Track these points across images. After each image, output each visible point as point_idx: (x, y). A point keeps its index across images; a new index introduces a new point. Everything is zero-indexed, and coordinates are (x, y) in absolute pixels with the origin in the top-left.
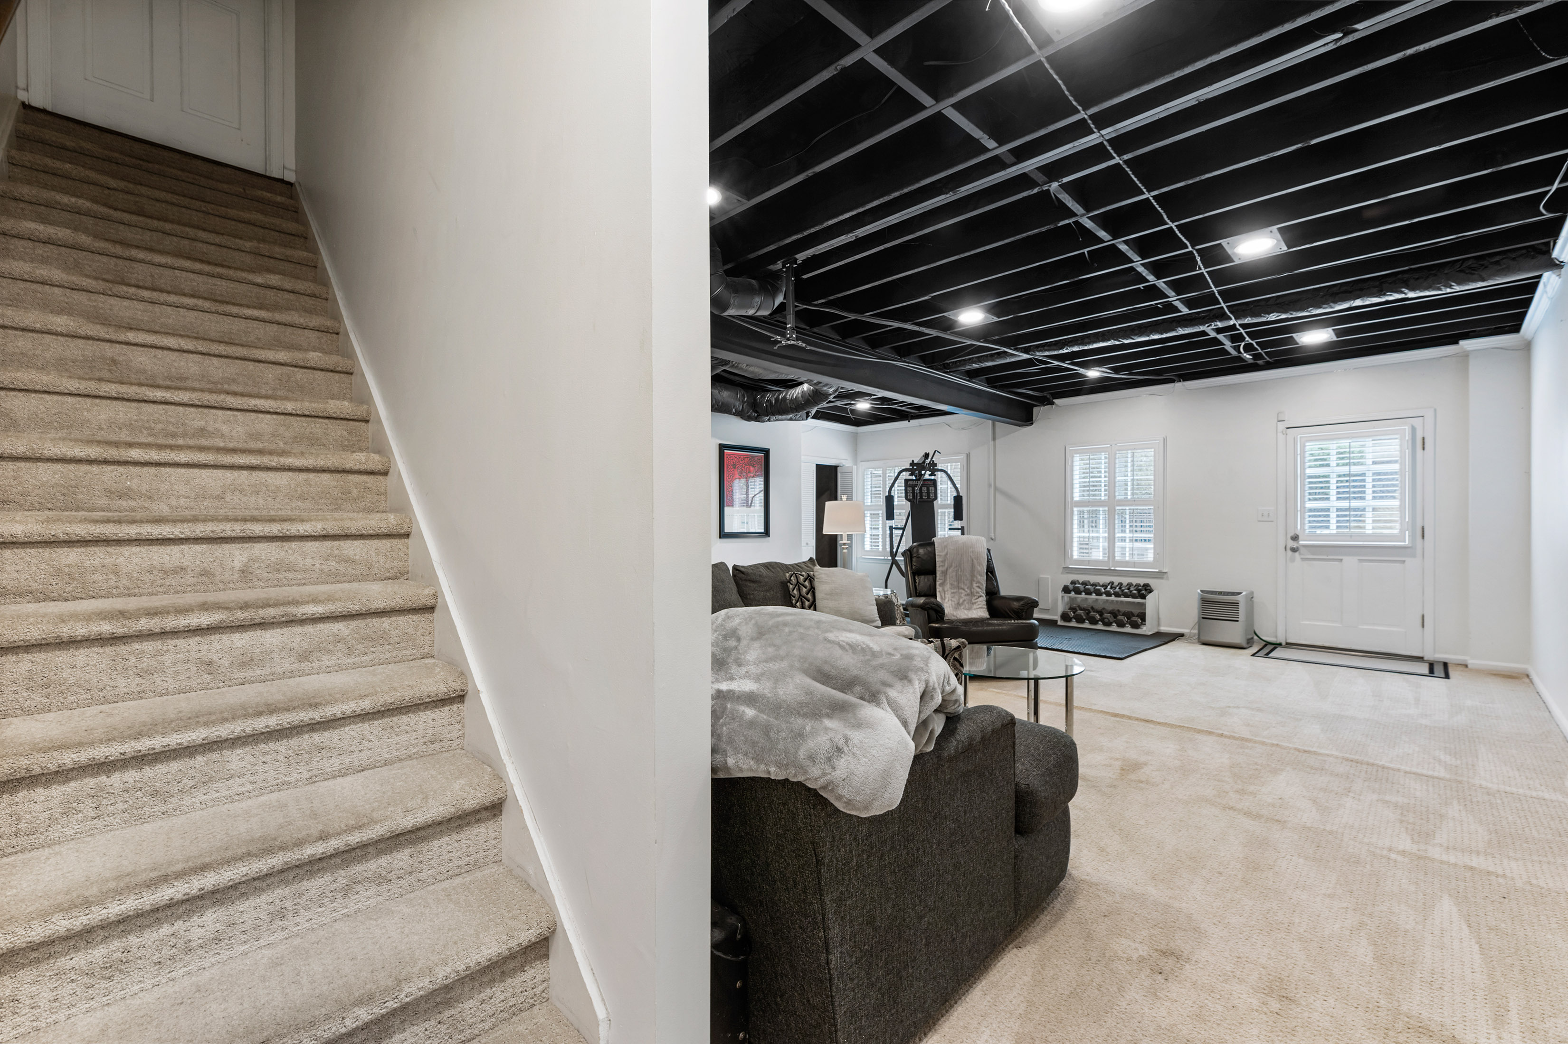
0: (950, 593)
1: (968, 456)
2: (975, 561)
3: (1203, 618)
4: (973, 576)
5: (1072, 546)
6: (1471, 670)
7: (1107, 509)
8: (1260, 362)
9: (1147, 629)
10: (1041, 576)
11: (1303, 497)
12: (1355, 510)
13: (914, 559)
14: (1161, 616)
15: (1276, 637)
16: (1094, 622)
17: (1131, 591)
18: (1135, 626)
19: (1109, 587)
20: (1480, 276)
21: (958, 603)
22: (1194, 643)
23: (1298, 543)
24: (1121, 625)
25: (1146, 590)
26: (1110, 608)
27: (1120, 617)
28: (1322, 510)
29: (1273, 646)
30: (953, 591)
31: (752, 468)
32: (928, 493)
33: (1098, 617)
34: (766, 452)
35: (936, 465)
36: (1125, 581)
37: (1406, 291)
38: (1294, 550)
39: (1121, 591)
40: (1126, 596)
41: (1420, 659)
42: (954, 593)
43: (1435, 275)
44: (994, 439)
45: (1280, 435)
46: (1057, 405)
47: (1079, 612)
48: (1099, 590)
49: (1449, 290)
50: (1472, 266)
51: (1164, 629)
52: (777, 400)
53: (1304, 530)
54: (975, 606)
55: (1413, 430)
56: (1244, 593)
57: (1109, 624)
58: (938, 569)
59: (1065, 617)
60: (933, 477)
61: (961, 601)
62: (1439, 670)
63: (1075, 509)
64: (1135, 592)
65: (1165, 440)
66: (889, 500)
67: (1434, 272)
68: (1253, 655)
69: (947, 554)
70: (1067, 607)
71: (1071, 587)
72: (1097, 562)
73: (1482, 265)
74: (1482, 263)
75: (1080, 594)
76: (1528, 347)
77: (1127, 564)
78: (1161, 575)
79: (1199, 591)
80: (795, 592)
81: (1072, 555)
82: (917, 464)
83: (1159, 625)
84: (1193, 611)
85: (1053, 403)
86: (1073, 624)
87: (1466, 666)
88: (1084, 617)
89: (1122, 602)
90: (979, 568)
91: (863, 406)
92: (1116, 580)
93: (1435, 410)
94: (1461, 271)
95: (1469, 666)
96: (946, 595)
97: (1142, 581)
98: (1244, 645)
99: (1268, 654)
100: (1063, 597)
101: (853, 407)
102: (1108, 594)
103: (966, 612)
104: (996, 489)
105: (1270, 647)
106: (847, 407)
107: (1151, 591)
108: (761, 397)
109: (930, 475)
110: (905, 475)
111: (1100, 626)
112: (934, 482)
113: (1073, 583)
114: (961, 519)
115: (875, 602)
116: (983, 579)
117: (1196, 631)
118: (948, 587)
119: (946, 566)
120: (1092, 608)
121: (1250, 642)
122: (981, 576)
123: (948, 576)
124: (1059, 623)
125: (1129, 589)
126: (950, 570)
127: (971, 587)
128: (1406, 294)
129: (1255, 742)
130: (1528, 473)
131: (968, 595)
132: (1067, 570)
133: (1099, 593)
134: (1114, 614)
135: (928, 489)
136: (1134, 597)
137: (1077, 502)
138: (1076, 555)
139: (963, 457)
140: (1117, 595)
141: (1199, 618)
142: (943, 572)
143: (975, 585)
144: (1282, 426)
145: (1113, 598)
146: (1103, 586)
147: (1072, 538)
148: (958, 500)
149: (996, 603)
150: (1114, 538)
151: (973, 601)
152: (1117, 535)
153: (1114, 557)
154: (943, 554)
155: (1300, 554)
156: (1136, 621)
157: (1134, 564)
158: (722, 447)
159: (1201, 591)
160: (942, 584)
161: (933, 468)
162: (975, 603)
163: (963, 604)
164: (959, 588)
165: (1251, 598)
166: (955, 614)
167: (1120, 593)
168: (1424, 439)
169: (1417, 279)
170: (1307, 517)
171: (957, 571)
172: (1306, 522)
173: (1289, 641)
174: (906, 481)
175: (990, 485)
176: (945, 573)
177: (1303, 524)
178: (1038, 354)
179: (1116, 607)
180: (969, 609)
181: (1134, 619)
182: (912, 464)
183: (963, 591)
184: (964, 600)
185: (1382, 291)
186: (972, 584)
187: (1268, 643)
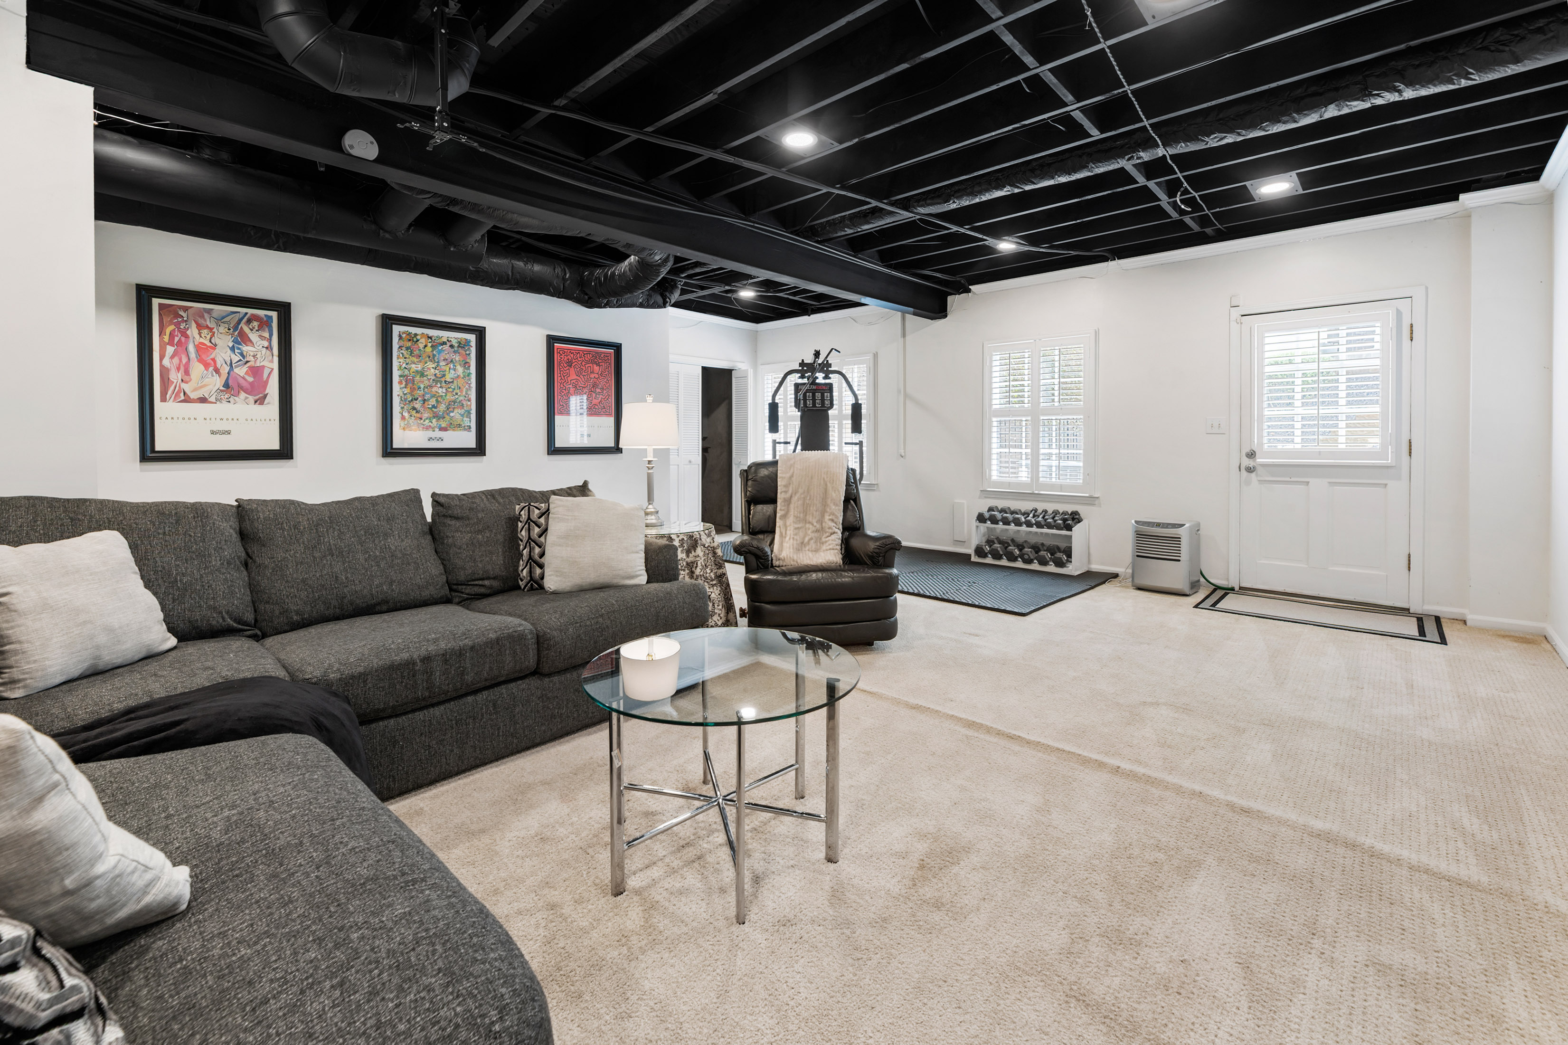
0: (792, 528)
1: (876, 356)
2: (829, 485)
3: (1138, 556)
4: (825, 505)
5: (990, 465)
6: (1470, 628)
7: (1029, 418)
8: (1209, 231)
9: (1074, 568)
10: (956, 501)
11: (1261, 402)
12: (1325, 418)
13: (750, 483)
14: (1092, 551)
15: (1228, 580)
16: (1012, 558)
17: (1055, 521)
18: (1060, 564)
19: (1031, 515)
20: (1513, 53)
21: (802, 543)
22: (1127, 587)
23: (1255, 461)
24: (1043, 562)
25: (1073, 519)
26: (1033, 540)
27: (1042, 553)
28: (1285, 418)
29: (1223, 592)
30: (796, 526)
31: (596, 368)
32: (823, 400)
33: (1017, 552)
34: (617, 348)
35: (830, 365)
36: (1051, 507)
37: (1402, 87)
38: (1250, 470)
39: (1044, 521)
40: (1050, 526)
41: (1404, 611)
42: (798, 528)
43: (1445, 58)
44: (904, 335)
45: (1233, 324)
46: (974, 293)
47: (997, 545)
48: (1018, 519)
49: (1464, 83)
50: (1502, 38)
51: (1096, 567)
52: (606, 276)
53: (1262, 444)
54: (824, 547)
55: (1399, 313)
56: (1187, 525)
57: (1029, 561)
58: (779, 496)
59: (979, 552)
60: (827, 381)
61: (807, 539)
62: (1430, 628)
63: (994, 419)
64: (1060, 522)
65: (1097, 333)
66: (773, 408)
67: (1443, 53)
68: (1196, 606)
69: (792, 476)
70: (984, 540)
71: (987, 515)
72: (1020, 484)
73: (1517, 36)
74: (1516, 32)
75: (997, 524)
76: (1550, 199)
77: (1052, 487)
78: (1091, 500)
79: (1133, 522)
80: (523, 533)
81: (990, 476)
82: (807, 365)
83: (1089, 562)
84: (1127, 546)
85: (969, 291)
86: (989, 560)
87: (1465, 622)
88: (1001, 553)
89: (1047, 534)
90: (834, 495)
91: (747, 294)
92: (1040, 506)
93: (1427, 288)
94: (1486, 48)
95: (1468, 623)
96: (788, 532)
97: (1070, 508)
98: (1187, 590)
99: (1214, 605)
100: (977, 527)
101: (735, 296)
102: (1029, 524)
103: (810, 554)
104: (906, 396)
105: (1219, 593)
106: (729, 295)
107: (1079, 521)
108: (589, 274)
109: (825, 378)
110: (795, 378)
111: (1019, 564)
112: (830, 386)
113: (991, 509)
114: (860, 432)
115: (643, 547)
116: (837, 510)
117: (1130, 571)
118: (790, 520)
119: (790, 492)
120: (1013, 540)
121: (1195, 586)
122: (836, 505)
123: (792, 506)
124: (974, 559)
125: (1053, 518)
126: (795, 499)
127: (821, 521)
128: (1400, 92)
129: (1167, 786)
130: (1548, 369)
131: (817, 531)
132: (986, 494)
133: (1018, 523)
134: (1036, 548)
135: (823, 396)
136: (1058, 528)
137: (996, 410)
138: (995, 476)
139: (870, 357)
140: (1039, 525)
141: (1133, 556)
142: (785, 500)
143: (827, 517)
144: (1236, 313)
145: (1034, 529)
146: (1023, 514)
147: (990, 454)
148: (856, 409)
149: (855, 542)
150: (1038, 454)
151: (824, 540)
152: (1042, 451)
153: (1038, 478)
154: (788, 475)
155: (1257, 475)
156: (1060, 559)
157: (1061, 487)
158: (552, 340)
159: (1136, 522)
160: (784, 517)
161: (826, 368)
162: (826, 542)
163: (808, 543)
164: (805, 521)
165: (1196, 530)
166: (795, 558)
167: (1043, 523)
168: (1412, 326)
169: (1418, 66)
170: (1265, 427)
171: (804, 498)
172: (1265, 434)
173: (1243, 585)
174: (797, 386)
175: (899, 391)
176: (788, 501)
177: (1260, 437)
178: (922, 210)
179: (1040, 540)
180: (816, 551)
181: (1059, 555)
182: (802, 364)
183: (811, 526)
184: (811, 539)
185: (1366, 89)
186: (823, 516)
187: (1217, 588)
